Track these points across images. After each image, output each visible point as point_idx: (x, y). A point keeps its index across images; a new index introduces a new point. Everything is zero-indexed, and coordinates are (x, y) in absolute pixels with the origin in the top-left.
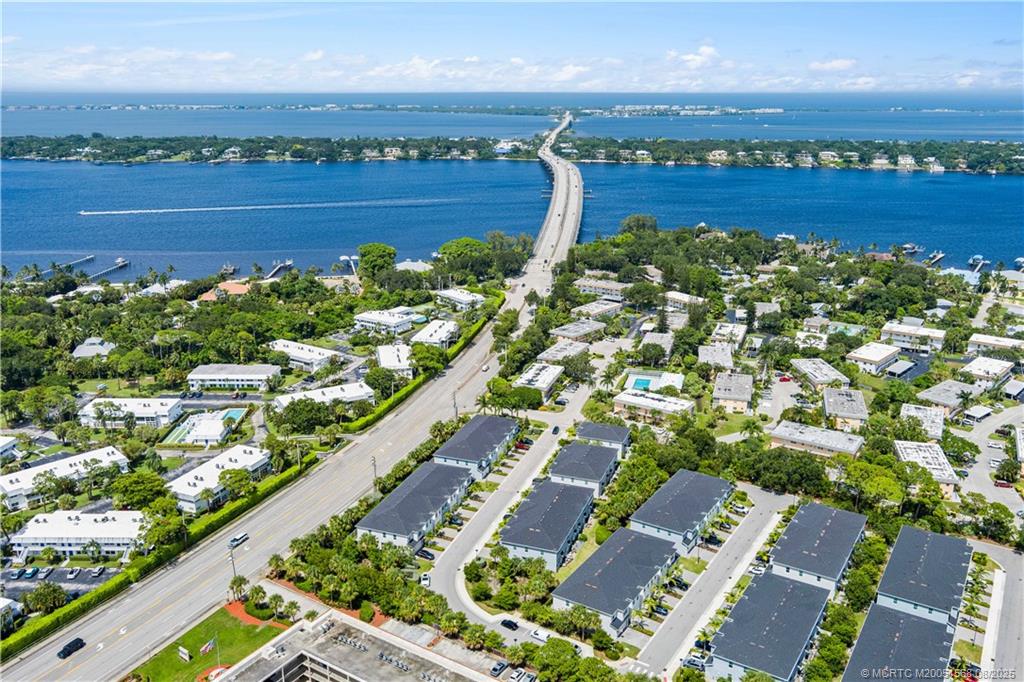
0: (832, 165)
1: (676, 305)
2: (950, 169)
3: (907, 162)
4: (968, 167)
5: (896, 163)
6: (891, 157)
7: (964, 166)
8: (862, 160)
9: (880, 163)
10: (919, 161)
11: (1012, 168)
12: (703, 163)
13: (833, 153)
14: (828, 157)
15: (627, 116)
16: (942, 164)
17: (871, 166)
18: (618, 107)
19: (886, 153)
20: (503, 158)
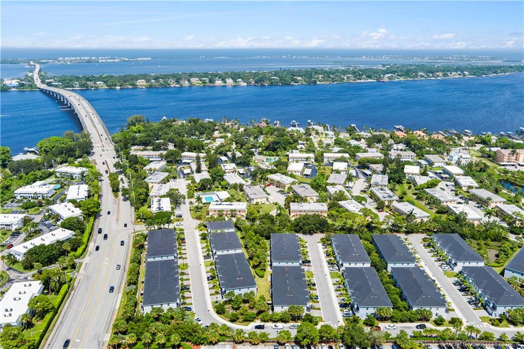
0: (198, 85)
1: (191, 158)
2: (249, 84)
3: (230, 81)
4: (255, 83)
5: (225, 82)
6: (223, 80)
7: (254, 82)
8: (210, 82)
9: (219, 83)
10: (235, 81)
11: (272, 83)
12: (135, 87)
13: (197, 79)
14: (194, 80)
15: (69, 63)
16: (244, 82)
17: (215, 84)
18: (60, 59)
19: (219, 78)
20: (14, 90)
